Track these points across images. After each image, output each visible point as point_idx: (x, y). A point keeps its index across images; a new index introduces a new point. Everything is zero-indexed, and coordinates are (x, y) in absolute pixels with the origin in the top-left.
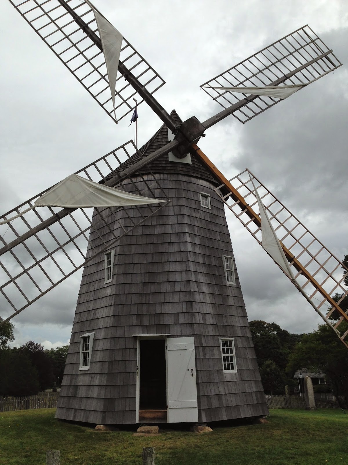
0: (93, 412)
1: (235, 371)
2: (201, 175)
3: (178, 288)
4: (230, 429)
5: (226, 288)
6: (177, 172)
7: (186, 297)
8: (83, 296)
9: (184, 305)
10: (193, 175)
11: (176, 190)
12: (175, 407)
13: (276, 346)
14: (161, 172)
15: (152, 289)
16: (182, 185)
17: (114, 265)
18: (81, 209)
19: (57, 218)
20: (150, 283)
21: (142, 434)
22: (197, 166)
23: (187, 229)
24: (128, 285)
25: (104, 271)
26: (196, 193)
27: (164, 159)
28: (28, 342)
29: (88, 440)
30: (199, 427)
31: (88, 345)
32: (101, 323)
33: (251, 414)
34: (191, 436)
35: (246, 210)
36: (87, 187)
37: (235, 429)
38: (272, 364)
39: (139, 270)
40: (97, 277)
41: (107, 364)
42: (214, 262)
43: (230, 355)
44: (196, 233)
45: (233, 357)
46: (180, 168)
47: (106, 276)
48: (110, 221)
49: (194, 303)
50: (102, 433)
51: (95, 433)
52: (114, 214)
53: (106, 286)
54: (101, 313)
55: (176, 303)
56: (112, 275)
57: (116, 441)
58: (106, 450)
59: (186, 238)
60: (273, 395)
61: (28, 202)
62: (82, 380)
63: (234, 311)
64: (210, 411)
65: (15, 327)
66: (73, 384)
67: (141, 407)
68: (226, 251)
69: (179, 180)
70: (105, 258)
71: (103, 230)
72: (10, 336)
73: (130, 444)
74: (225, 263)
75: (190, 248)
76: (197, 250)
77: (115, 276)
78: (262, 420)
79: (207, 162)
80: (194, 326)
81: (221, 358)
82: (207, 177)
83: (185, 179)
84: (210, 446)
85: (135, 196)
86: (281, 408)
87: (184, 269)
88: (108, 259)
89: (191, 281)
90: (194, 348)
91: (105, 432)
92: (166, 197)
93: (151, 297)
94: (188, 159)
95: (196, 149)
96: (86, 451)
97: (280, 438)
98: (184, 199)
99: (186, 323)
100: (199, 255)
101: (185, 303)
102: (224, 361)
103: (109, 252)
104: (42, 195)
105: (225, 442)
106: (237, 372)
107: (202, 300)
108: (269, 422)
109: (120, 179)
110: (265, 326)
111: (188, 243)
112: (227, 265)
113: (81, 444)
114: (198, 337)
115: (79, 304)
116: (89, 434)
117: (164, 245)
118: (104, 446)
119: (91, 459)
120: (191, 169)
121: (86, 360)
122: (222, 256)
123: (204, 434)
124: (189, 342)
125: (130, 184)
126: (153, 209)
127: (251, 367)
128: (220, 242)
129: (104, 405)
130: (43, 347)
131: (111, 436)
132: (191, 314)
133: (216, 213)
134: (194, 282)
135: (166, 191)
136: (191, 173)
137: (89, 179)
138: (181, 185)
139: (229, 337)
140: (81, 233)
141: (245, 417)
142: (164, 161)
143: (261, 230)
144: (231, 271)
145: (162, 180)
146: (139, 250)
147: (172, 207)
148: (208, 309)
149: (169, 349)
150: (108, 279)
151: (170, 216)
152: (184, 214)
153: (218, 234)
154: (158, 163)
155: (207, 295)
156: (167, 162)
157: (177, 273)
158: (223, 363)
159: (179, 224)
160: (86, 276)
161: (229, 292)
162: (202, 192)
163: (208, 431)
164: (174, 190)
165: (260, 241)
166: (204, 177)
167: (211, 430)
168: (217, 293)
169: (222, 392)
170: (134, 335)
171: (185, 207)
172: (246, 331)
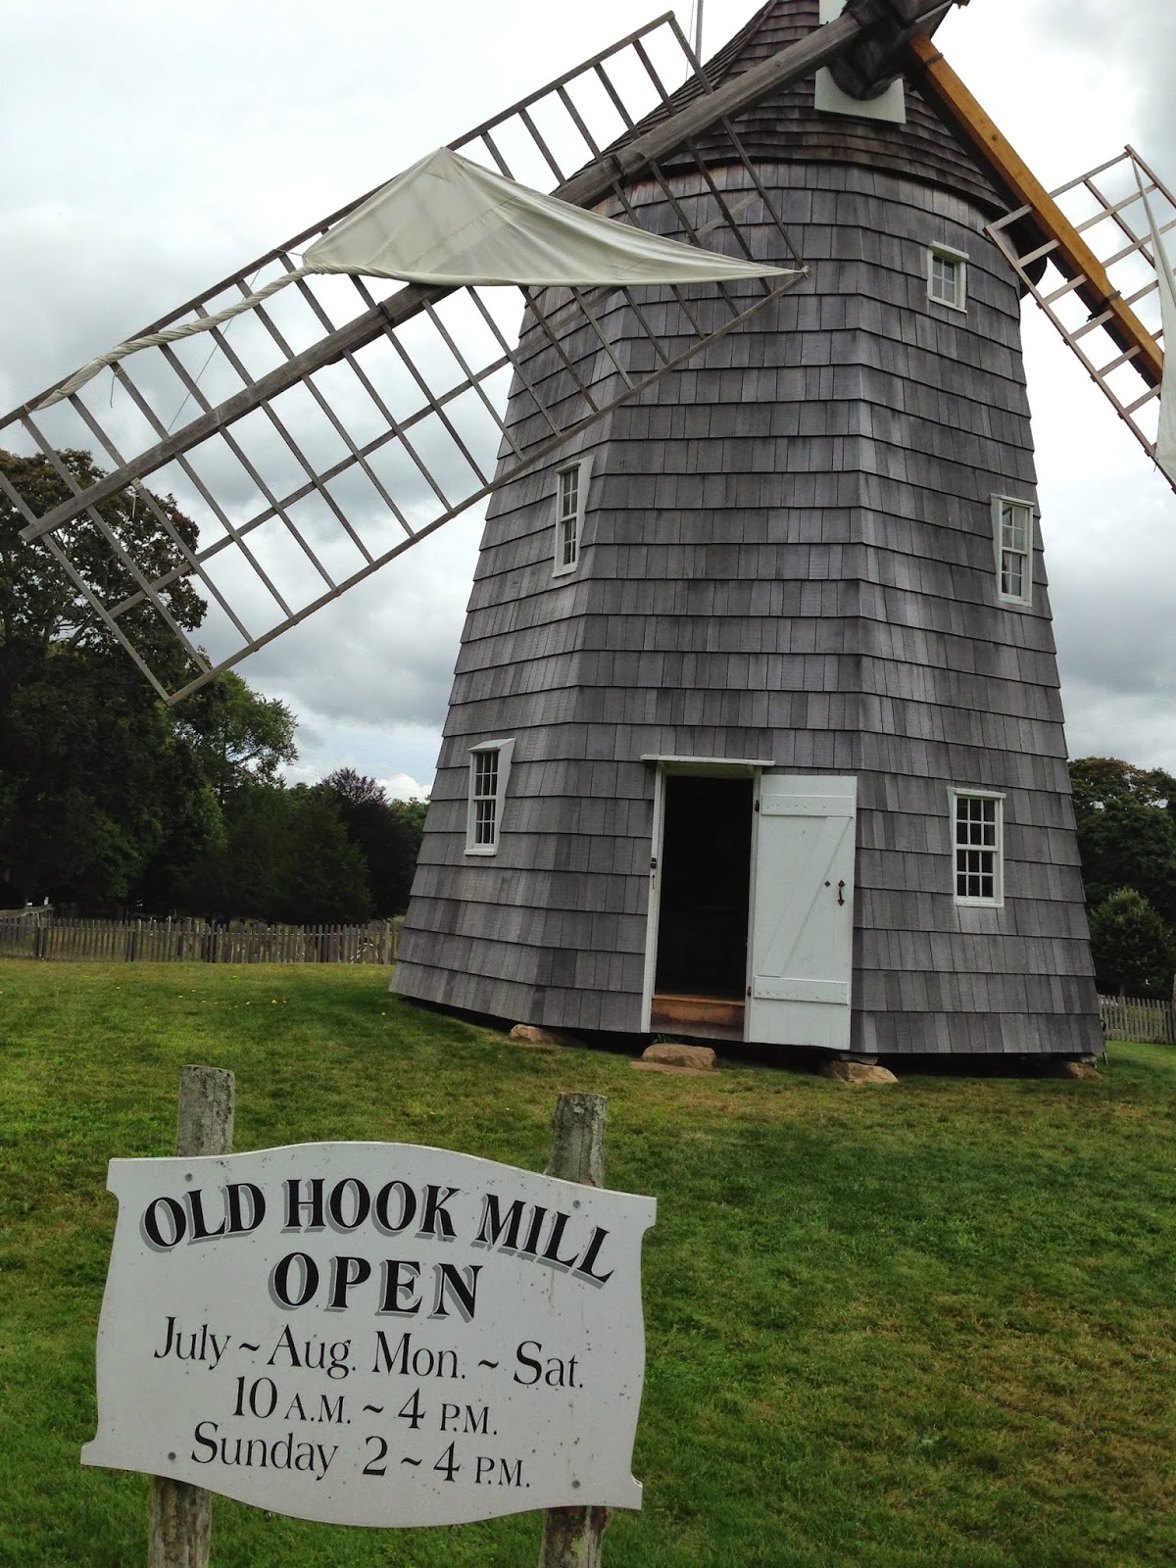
0: (506, 986)
1: (997, 902)
2: (940, 171)
3: (811, 603)
4: (957, 1084)
5: (996, 615)
6: (844, 159)
7: (840, 639)
8: (480, 617)
9: (830, 667)
10: (907, 169)
11: (835, 229)
12: (773, 995)
13: (1155, 847)
14: (781, 154)
15: (716, 602)
16: (861, 212)
17: (587, 513)
18: (470, 289)
19: (382, 320)
20: (712, 584)
21: (657, 1067)
22: (925, 135)
23: (862, 388)
24: (635, 583)
25: (553, 534)
26: (914, 244)
27: (798, 102)
28: (339, 771)
29: (481, 1065)
30: (851, 1065)
31: (495, 777)
32: (538, 711)
33: (1038, 1043)
34: (819, 1087)
35: (1108, 315)
36: (491, 204)
37: (977, 1086)
38: (1134, 902)
39: (677, 535)
40: (528, 552)
41: (552, 842)
42: (957, 517)
43: (982, 847)
44: (900, 407)
45: (994, 856)
46: (858, 141)
47: (558, 549)
48: (581, 352)
49: (866, 662)
50: (530, 1049)
51: (506, 1047)
52: (596, 324)
53: (558, 584)
54: (539, 677)
55: (801, 659)
56: (581, 548)
57: (569, 1077)
58: (532, 1101)
59: (858, 419)
60: (1126, 996)
61: (280, 253)
62: (473, 887)
63: (1014, 701)
64: (895, 1017)
65: (297, 721)
66: (445, 895)
67: (661, 985)
68: (1010, 480)
69: (848, 189)
70: (557, 485)
71: (554, 385)
72: (286, 747)
73: (615, 1090)
74: (1001, 525)
75: (868, 459)
76: (897, 470)
77: (591, 552)
78: (1075, 1067)
79: (967, 115)
80: (859, 738)
81: (950, 856)
82: (964, 179)
83: (877, 185)
84: (881, 1125)
85: (674, 246)
86: (1149, 1042)
87: (842, 537)
88: (567, 489)
89: (862, 584)
90: (854, 813)
91: (539, 1046)
92: (794, 259)
93: (712, 631)
94: (893, 104)
95: (925, 58)
96: (467, 1096)
97: (1138, 1130)
98: (863, 267)
99: (832, 727)
100: (903, 487)
101: (834, 659)
102: (961, 867)
103: (571, 463)
104: (330, 228)
105: (935, 1121)
106: (1002, 905)
107: (900, 654)
108: (1100, 1076)
109: (619, 176)
110: (1128, 777)
111: (864, 440)
112: (1007, 532)
113: (457, 1076)
114: (872, 779)
115: (467, 642)
116: (488, 1047)
117: (773, 448)
118: (530, 1089)
119: (480, 1122)
120: (899, 145)
121: (487, 825)
122: (990, 498)
123: (864, 1086)
124: (841, 794)
125: (657, 203)
126: (739, 304)
127: (1056, 894)
128: (989, 443)
129: (540, 966)
130: (384, 788)
131: (556, 1061)
132: (855, 697)
133: (983, 329)
134: (876, 587)
135: (795, 233)
136: (899, 161)
137: (500, 173)
138: (855, 210)
139: (987, 786)
140: (469, 383)
141: (1016, 1051)
142: (797, 110)
143: (1159, 396)
144: (1021, 556)
145: (783, 188)
146: (679, 460)
147: (813, 301)
148: (919, 687)
149: (764, 809)
150: (567, 561)
151: (806, 336)
152: (860, 329)
153: (984, 415)
154: (773, 116)
155: (919, 636)
156: (810, 114)
157: (814, 550)
158: (955, 873)
159: (834, 365)
160: (493, 550)
161: (1004, 632)
162: (936, 244)
163: (883, 1082)
164: (828, 229)
165: (1152, 440)
166: (951, 181)
167: (892, 1078)
168: (956, 629)
169: (942, 965)
170: (645, 757)
171: (865, 300)
172: (1052, 774)
